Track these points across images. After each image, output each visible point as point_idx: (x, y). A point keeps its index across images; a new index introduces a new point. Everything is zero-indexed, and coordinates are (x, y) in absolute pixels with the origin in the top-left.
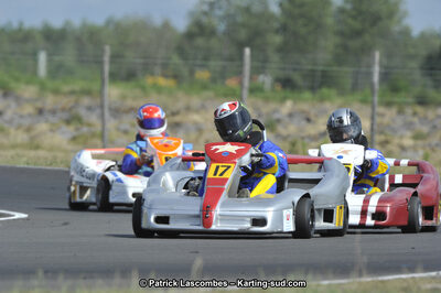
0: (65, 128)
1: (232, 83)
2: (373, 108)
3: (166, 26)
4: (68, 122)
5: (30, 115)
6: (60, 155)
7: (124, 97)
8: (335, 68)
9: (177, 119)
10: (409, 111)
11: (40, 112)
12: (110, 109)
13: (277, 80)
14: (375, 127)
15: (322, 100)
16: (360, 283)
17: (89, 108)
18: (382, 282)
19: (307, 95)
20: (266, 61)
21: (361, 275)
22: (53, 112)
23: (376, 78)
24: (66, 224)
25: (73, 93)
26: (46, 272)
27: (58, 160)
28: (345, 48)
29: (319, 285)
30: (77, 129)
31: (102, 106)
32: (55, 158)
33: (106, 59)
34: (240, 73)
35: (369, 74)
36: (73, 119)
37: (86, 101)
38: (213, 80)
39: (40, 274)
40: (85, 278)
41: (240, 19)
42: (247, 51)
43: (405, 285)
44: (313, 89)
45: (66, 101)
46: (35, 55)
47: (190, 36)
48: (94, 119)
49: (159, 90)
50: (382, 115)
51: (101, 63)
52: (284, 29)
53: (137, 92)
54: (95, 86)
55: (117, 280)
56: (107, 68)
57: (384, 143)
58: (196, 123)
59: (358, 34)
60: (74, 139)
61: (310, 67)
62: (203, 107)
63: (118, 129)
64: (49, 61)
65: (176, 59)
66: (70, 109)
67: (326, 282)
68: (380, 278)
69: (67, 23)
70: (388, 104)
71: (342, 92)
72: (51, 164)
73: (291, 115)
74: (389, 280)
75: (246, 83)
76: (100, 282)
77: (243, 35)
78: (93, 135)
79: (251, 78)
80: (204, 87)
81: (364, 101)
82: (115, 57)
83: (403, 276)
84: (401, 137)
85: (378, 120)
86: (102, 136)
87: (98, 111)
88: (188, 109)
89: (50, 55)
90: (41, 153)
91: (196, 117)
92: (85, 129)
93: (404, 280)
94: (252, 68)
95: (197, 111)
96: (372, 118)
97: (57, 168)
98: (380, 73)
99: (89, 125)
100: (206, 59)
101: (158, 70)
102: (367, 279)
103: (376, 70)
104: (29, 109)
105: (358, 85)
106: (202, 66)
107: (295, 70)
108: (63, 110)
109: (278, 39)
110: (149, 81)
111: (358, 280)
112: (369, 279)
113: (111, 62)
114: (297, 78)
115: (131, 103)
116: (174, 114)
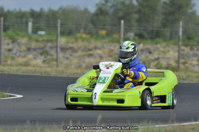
0: (40, 57)
1: (116, 36)
2: (179, 47)
3: (86, 10)
4: (41, 54)
5: (24, 51)
6: (38, 69)
7: (68, 43)
8: (162, 29)
9: (91, 52)
10: (195, 48)
11: (29, 49)
12: (61, 48)
13: (136, 35)
14: (180, 56)
15: (157, 44)
16: (173, 126)
17: (51, 48)
18: (183, 125)
19: (149, 41)
20: (131, 26)
21: (173, 123)
22: (35, 50)
23: (181, 34)
24: (40, 100)
25: (44, 41)
26: (31, 122)
27: (37, 71)
28: (167, 20)
29: (154, 127)
30: (45, 57)
31: (56, 47)
32: (36, 70)
33: (59, 25)
34: (119, 32)
35: (178, 32)
36: (44, 53)
37: (49, 44)
38: (107, 35)
39: (28, 122)
40: (48, 124)
41: (119, 7)
42: (122, 22)
43: (193, 127)
44: (152, 38)
45: (40, 45)
46: (27, 24)
47: (96, 15)
48: (53, 52)
49: (83, 39)
50: (183, 50)
51: (56, 27)
52: (139, 12)
53: (73, 40)
54: (54, 38)
56: (59, 30)
57: (184, 63)
58: (99, 54)
59: (172, 14)
60: (44, 61)
61: (151, 29)
62: (103, 47)
63: (64, 57)
64: (33, 27)
65: (91, 26)
66: (43, 48)
67: (158, 126)
68: (182, 124)
69: (42, 9)
70: (186, 45)
71: (165, 40)
72: (33, 73)
73: (142, 50)
74: (185, 125)
75: (122, 36)
76: (55, 126)
77: (120, 14)
78: (53, 60)
79: (124, 34)
80: (103, 38)
81: (175, 44)
82: (62, 25)
83: (192, 123)
84: (192, 60)
85: (181, 52)
86: (57, 60)
87: (55, 49)
88: (96, 48)
89: (34, 23)
90: (29, 68)
91: (99, 52)
92: (49, 57)
93: (193, 125)
94: (125, 29)
95: (100, 49)
96: (179, 52)
97: (36, 75)
98: (183, 32)
99: (51, 55)
100: (104, 25)
101: (82, 30)
102: (176, 124)
103: (181, 30)
104: (24, 48)
105: (172, 37)
106: (102, 29)
107: (144, 30)
108: (39, 48)
109: (136, 16)
110: (78, 35)
111: (172, 125)
112: (177, 124)
113: (61, 27)
114: (145, 34)
115: (70, 45)
116: (90, 50)
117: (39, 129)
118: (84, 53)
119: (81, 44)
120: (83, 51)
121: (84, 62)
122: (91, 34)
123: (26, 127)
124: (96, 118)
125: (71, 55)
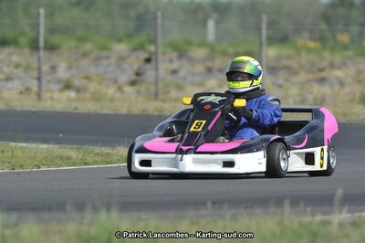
5: (200, 73)
9: (323, 74)
11: (210, 70)
12: (267, 67)
22: (220, 70)
26: (214, 203)
33: (264, 25)
38: (353, 42)
39: (209, 204)
40: (246, 208)
46: (204, 23)
49: (310, 50)
51: (259, 29)
54: (255, 48)
55: (273, 209)
56: (264, 33)
58: (338, 78)
63: (274, 84)
64: (217, 28)
65: (323, 26)
76: (258, 211)
80: (345, 48)
82: (270, 25)
88: (332, 66)
89: (218, 22)
91: (338, 73)
95: (339, 68)
100: (346, 25)
104: (200, 68)
110: (300, 42)
113: (268, 28)
115: (285, 62)
116: (321, 70)
117: (228, 217)
118: (311, 76)
119: (305, 58)
120: (308, 71)
121: (312, 93)
122: (322, 40)
123: (206, 212)
124: (333, 195)
125: (287, 80)
